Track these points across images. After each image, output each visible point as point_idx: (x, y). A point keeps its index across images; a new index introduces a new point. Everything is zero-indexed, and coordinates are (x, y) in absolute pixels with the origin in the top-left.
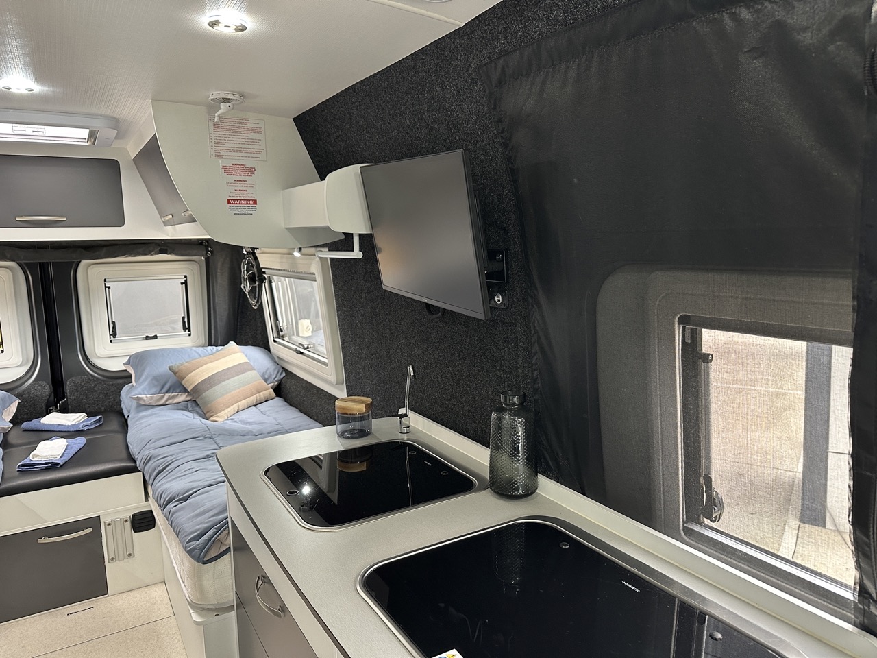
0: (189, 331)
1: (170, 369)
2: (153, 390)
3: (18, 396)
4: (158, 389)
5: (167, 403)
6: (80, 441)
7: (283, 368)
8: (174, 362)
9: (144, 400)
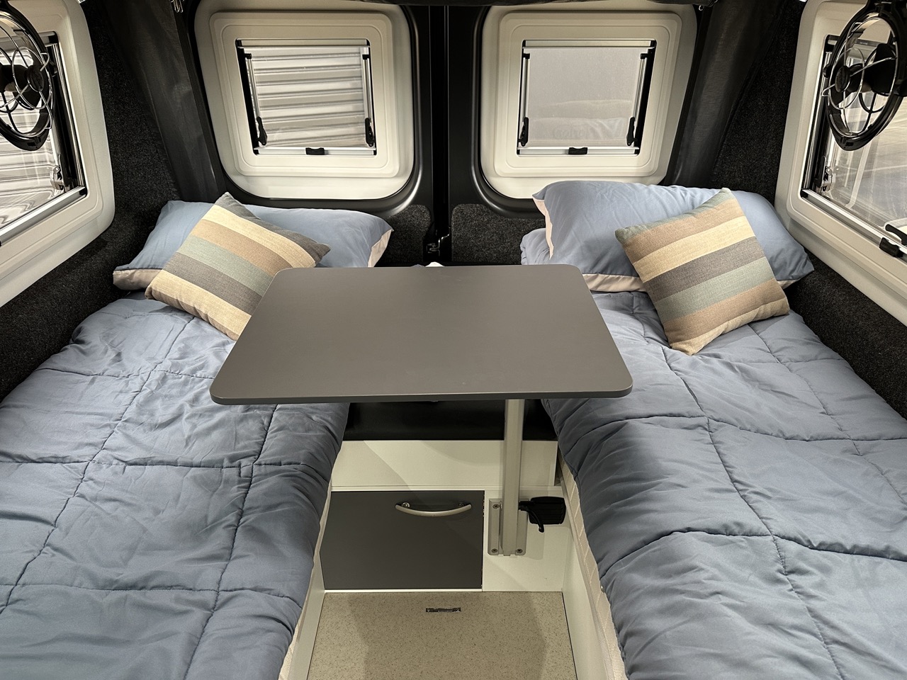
0: (638, 144)
1: (617, 234)
3: (392, 222)
4: (590, 264)
5: (601, 288)
7: (806, 250)
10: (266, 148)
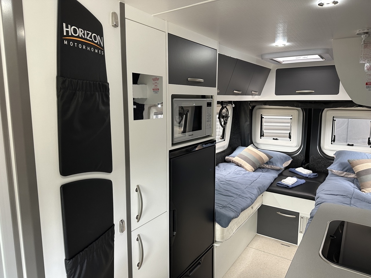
1: (348, 161)
2: (339, 169)
3: (293, 158)
4: (341, 169)
5: (345, 176)
6: (303, 181)
8: (351, 158)
9: (334, 172)
10: (263, 137)
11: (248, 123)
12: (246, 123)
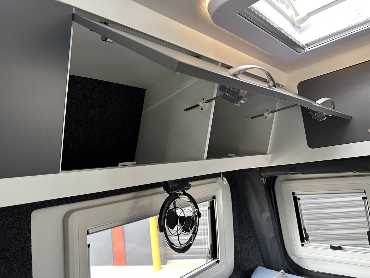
10: (309, 243)
11: (267, 214)
12: (263, 214)
